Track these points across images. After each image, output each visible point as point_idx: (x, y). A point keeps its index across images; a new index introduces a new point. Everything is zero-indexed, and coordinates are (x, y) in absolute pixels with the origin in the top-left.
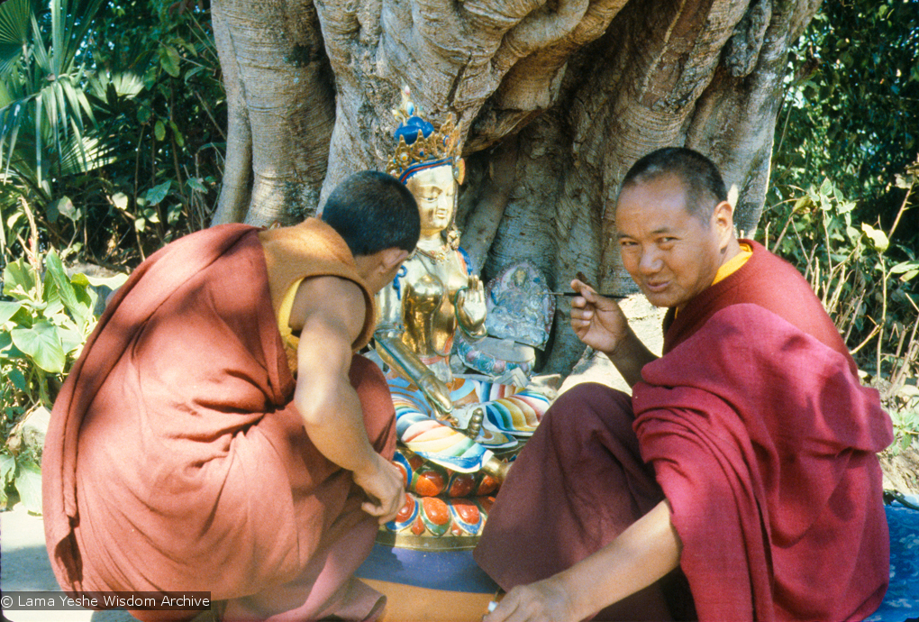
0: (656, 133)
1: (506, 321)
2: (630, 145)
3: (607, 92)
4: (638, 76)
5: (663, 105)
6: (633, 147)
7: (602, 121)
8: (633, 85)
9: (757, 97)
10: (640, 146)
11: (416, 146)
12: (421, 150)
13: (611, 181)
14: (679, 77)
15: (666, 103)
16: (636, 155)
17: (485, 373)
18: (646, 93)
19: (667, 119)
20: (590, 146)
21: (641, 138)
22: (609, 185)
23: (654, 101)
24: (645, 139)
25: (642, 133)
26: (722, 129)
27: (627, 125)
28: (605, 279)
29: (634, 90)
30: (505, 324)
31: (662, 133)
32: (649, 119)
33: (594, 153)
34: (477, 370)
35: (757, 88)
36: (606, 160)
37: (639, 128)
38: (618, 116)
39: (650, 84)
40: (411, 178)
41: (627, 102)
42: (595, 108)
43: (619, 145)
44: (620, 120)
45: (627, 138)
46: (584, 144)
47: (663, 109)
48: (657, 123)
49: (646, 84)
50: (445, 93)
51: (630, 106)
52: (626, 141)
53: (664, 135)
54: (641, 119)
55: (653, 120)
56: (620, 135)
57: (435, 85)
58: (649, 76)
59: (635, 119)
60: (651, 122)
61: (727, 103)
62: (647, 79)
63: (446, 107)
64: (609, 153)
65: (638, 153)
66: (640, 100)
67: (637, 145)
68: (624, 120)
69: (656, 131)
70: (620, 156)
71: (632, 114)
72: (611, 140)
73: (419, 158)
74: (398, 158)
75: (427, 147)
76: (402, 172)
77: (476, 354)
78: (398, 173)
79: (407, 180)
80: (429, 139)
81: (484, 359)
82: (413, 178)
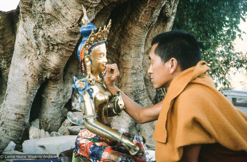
0: (142, 36)
2: (133, 41)
4: (136, 16)
5: (145, 26)
6: (134, 41)
7: (119, 33)
8: (134, 19)
9: (169, 24)
10: (137, 41)
11: (98, 35)
12: (100, 36)
13: (124, 54)
14: (151, 16)
15: (146, 25)
16: (135, 44)
18: (140, 22)
19: (145, 31)
20: (113, 42)
22: (123, 55)
23: (142, 25)
24: (138, 38)
25: (137, 36)
27: (132, 33)
28: (122, 88)
29: (135, 21)
31: (143, 36)
32: (140, 31)
33: (115, 44)
35: (169, 21)
36: (122, 46)
37: (137, 34)
38: (127, 31)
39: (141, 19)
40: (93, 49)
41: (131, 26)
42: (116, 29)
43: (128, 41)
44: (129, 32)
46: (111, 41)
47: (145, 27)
48: (142, 33)
49: (140, 19)
50: (78, 19)
51: (133, 27)
52: (131, 39)
53: (144, 37)
54: (137, 31)
55: (142, 32)
56: (129, 37)
57: (74, 15)
58: (141, 16)
59: (135, 31)
60: (141, 32)
61: (159, 27)
62: (140, 17)
63: (77, 24)
64: (123, 44)
65: (136, 43)
66: (137, 24)
67: (135, 40)
68: (130, 32)
69: (142, 35)
70: (129, 45)
71: (133, 30)
72: (124, 39)
73: (98, 40)
74: (90, 40)
75: (102, 35)
76: (90, 46)
77: (76, 118)
78: (89, 47)
79: (92, 50)
80: (103, 32)
81: (79, 120)
82: (95, 49)
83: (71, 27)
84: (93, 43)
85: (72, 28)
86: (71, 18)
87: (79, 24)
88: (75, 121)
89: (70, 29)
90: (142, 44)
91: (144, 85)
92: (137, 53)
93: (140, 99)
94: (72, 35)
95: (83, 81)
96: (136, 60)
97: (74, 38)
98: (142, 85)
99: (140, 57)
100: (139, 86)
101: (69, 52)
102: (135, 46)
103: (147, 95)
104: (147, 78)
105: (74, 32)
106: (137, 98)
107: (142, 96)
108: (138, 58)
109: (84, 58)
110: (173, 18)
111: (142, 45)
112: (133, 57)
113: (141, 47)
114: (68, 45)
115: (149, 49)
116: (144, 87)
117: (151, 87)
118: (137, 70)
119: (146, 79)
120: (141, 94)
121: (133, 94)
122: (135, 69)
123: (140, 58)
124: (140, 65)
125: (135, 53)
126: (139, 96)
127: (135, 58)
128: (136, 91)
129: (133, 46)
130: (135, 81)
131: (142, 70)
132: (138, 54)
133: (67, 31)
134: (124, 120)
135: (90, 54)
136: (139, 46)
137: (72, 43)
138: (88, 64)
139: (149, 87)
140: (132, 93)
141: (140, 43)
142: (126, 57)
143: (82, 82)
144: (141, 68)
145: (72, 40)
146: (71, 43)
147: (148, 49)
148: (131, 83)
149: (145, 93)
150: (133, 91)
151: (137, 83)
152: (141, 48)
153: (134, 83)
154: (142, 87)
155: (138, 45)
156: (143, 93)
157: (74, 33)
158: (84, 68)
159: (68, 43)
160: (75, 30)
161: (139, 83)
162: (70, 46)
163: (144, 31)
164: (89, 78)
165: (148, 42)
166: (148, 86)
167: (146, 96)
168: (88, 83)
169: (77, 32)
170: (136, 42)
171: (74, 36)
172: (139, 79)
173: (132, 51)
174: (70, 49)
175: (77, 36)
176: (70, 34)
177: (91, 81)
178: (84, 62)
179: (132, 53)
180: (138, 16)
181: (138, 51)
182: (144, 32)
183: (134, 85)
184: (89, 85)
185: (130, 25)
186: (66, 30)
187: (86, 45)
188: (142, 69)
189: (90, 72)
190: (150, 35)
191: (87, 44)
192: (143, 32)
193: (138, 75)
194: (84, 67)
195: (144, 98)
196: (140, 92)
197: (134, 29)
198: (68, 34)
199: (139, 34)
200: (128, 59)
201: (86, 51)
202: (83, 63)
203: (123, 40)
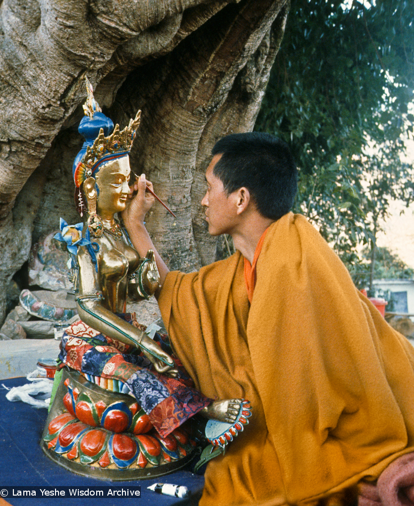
0: (192, 132)
1: (56, 277)
3: (147, 98)
4: (183, 87)
5: (202, 111)
6: (175, 142)
8: (178, 94)
9: (252, 108)
10: (181, 141)
11: (112, 138)
12: (115, 142)
13: (153, 168)
14: (215, 90)
15: (204, 109)
16: (177, 149)
17: (48, 319)
18: (190, 101)
19: (201, 121)
21: (182, 135)
23: (195, 107)
24: (185, 136)
25: (183, 132)
26: (225, 131)
27: (171, 125)
29: (179, 97)
30: (57, 279)
31: (196, 132)
32: (190, 121)
34: (41, 317)
35: (253, 101)
36: (148, 150)
37: (181, 127)
38: (162, 117)
39: (194, 94)
40: (103, 167)
41: (171, 107)
43: (163, 140)
44: (164, 121)
45: (171, 135)
47: (201, 113)
48: (194, 125)
49: (191, 93)
50: (62, 91)
51: (173, 110)
52: (170, 137)
53: (198, 134)
54: (183, 120)
55: (193, 122)
56: (164, 132)
57: (53, 83)
58: (193, 87)
59: (178, 120)
60: (191, 124)
61: (230, 111)
62: (192, 90)
63: (59, 103)
64: (151, 145)
65: (178, 147)
66: (184, 105)
67: (178, 140)
68: (168, 121)
69: (193, 130)
70: (164, 148)
71: (175, 117)
72: (153, 136)
73: (112, 149)
74: (96, 149)
75: (120, 140)
76: (96, 160)
77: (41, 305)
78: (93, 161)
79: (99, 168)
80: (123, 133)
81: (48, 308)
82: (105, 166)
83: (44, 108)
84: (102, 154)
85: (47, 110)
86: (46, 89)
87: (63, 101)
88: (37, 310)
89: (41, 111)
90: (192, 149)
91: (192, 238)
92: (180, 169)
93: (182, 268)
94: (44, 123)
95: (78, 229)
96: (177, 183)
97: (48, 130)
98: (187, 238)
99: (185, 176)
100: (182, 241)
101: (36, 159)
102: (178, 152)
103: (197, 261)
104: (198, 223)
105: (49, 118)
106: (177, 265)
107: (187, 262)
108: (183, 179)
109: (83, 183)
110: (262, 94)
111: (193, 151)
112: (171, 176)
113: (189, 156)
114: (35, 144)
115: (205, 161)
116: (192, 242)
117: (206, 244)
118: (178, 206)
119: (196, 227)
120: (186, 257)
121: (168, 258)
122: (174, 204)
123: (187, 181)
124: (186, 195)
125: (176, 169)
126: (180, 261)
127: (175, 178)
128: (174, 251)
129: (174, 154)
130: (173, 229)
131: (190, 206)
132: (183, 171)
133: (35, 114)
134: (147, 312)
135: (96, 176)
136: (185, 153)
137: (42, 141)
138: (92, 194)
139: (203, 243)
140: (167, 254)
141: (188, 147)
142: (156, 175)
143: (75, 230)
144: (187, 202)
145: (43, 134)
146: (40, 141)
147: (204, 159)
148: (165, 234)
149: (194, 256)
150: (168, 250)
151: (178, 233)
152: (190, 158)
153: (170, 233)
154: (188, 243)
155: (185, 150)
156: (190, 255)
157: (48, 121)
158: (82, 204)
159: (33, 140)
160: (53, 114)
161: (181, 233)
162: (38, 146)
163: (198, 120)
164: (92, 224)
165: (205, 143)
166: (201, 241)
167: (195, 263)
168: (89, 233)
169: (55, 118)
170: (179, 143)
171: (48, 125)
172: (182, 226)
173: (171, 163)
174: (36, 153)
175: (56, 126)
176: (40, 122)
177: (95, 230)
178: (83, 192)
179: (170, 167)
180: (186, 86)
181: (182, 164)
182: (198, 122)
183: (171, 238)
184: (91, 236)
185: (169, 106)
186: (33, 113)
187: (87, 158)
188: (189, 204)
189: (95, 211)
190: (210, 129)
191: (90, 155)
192: (195, 123)
193: (180, 217)
194: (82, 200)
195: (191, 267)
196: (183, 254)
197: (176, 115)
198: (35, 121)
199: (186, 128)
200: (160, 180)
201: (87, 169)
202: (80, 193)
203: (150, 136)
